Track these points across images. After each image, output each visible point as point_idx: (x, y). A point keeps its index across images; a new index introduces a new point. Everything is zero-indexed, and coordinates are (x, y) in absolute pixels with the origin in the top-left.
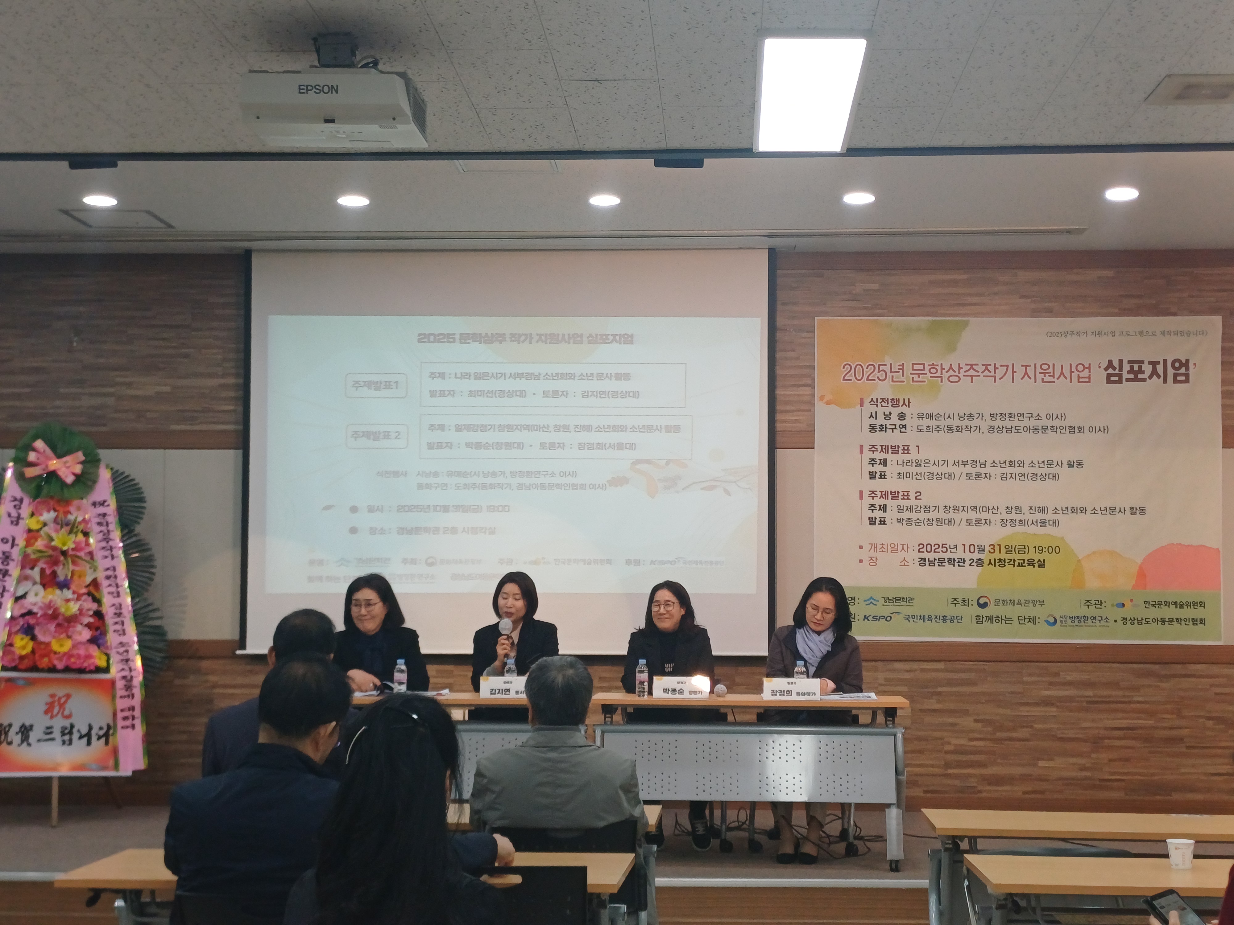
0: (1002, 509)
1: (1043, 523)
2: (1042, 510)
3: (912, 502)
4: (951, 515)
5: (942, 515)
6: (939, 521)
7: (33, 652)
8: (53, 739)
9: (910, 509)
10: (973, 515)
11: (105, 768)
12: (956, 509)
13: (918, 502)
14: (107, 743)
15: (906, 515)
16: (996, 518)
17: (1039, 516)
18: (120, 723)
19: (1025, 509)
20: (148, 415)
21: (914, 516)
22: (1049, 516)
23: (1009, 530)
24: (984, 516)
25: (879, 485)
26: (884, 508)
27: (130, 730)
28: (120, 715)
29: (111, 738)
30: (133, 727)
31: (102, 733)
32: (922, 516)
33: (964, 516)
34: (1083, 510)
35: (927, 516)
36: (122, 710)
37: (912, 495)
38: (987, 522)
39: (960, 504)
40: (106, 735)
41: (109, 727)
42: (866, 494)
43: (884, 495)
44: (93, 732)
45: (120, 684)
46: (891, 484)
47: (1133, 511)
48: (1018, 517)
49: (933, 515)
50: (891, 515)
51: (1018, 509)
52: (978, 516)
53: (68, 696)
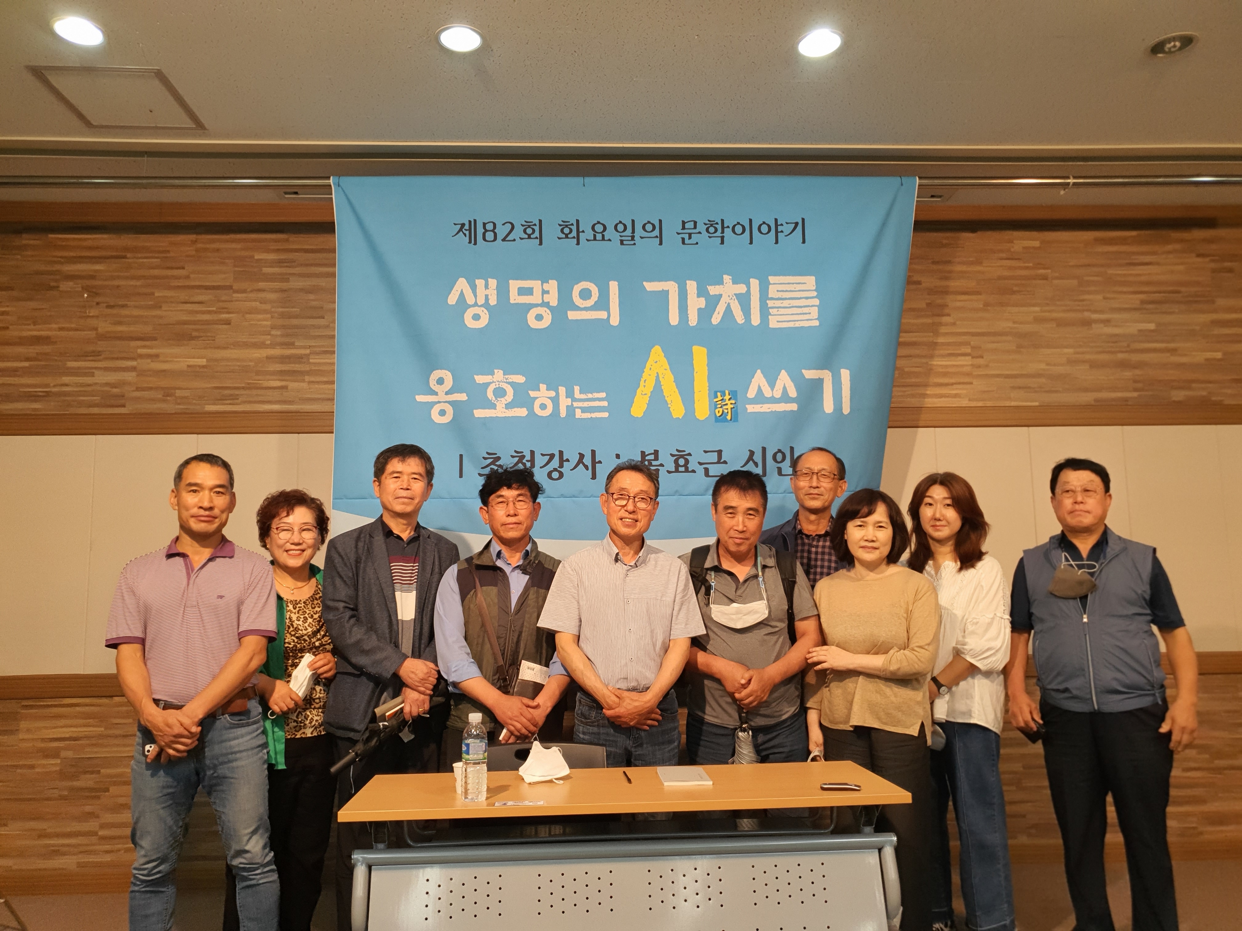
20: (178, 393)
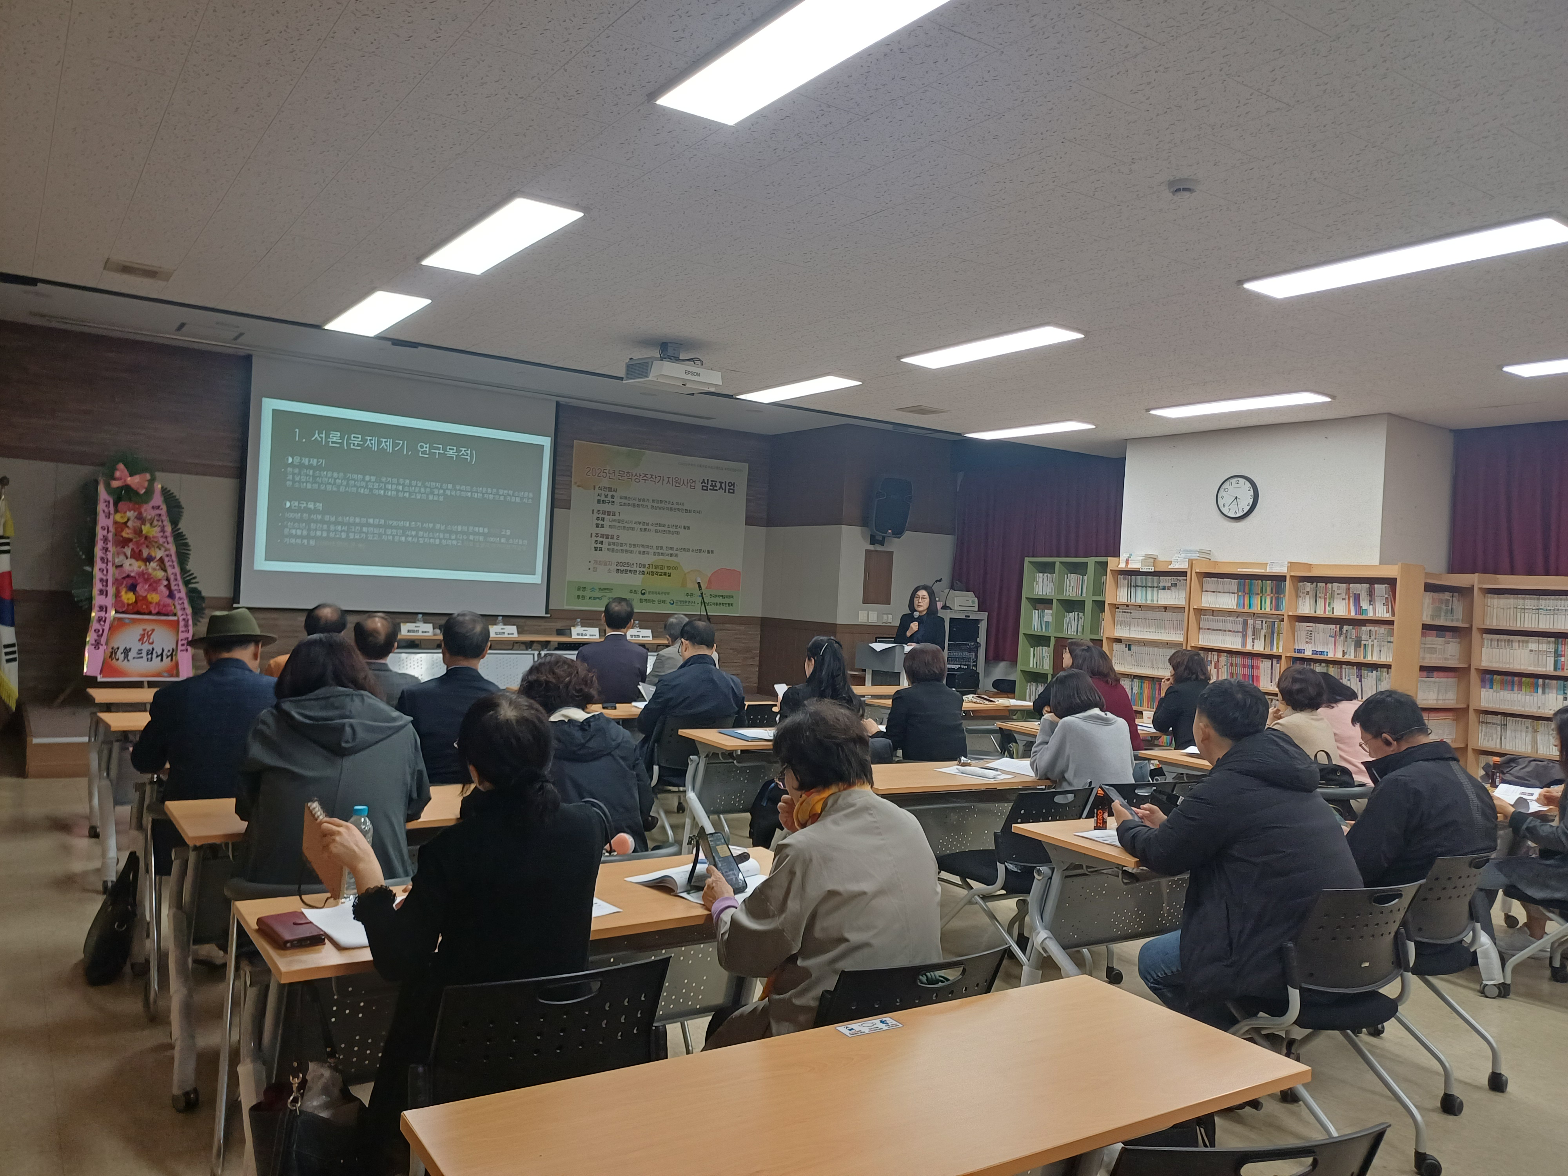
0: (655, 547)
1: (671, 555)
2: (671, 548)
3: (615, 541)
4: (632, 549)
5: (628, 548)
6: (627, 551)
7: (136, 602)
8: (142, 657)
9: (614, 544)
10: (642, 549)
11: (172, 676)
12: (634, 545)
13: (617, 541)
14: (172, 660)
15: (612, 547)
16: (652, 551)
17: (670, 552)
18: (180, 648)
19: (664, 548)
21: (615, 548)
22: (674, 552)
23: (657, 557)
24: (646, 550)
25: (600, 531)
26: (602, 543)
27: (185, 652)
28: (180, 643)
29: (174, 658)
30: (187, 650)
31: (169, 654)
32: (619, 548)
33: (638, 549)
34: (688, 550)
35: (621, 548)
36: (182, 640)
37: (615, 537)
38: (648, 553)
39: (636, 543)
40: (172, 655)
41: (173, 650)
42: (594, 535)
43: (602, 536)
44: (164, 654)
45: (182, 623)
46: (606, 531)
47: (708, 552)
48: (661, 551)
49: (624, 548)
50: (605, 546)
51: (661, 548)
52: (644, 550)
53: (153, 630)
